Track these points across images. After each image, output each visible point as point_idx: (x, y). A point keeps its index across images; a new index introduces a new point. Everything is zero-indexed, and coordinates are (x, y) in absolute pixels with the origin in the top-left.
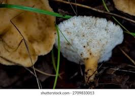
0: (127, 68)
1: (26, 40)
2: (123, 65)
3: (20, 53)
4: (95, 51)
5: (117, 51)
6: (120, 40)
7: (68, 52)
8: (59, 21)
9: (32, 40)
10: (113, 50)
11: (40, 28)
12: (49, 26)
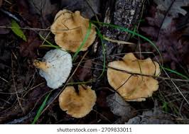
0: (32, 83)
1: (67, 32)
2: (34, 81)
3: (60, 26)
4: (49, 70)
5: (44, 81)
6: (49, 85)
7: (54, 54)
8: (72, 54)
9: (65, 34)
10: (45, 80)
11: (70, 41)
12: (70, 47)
